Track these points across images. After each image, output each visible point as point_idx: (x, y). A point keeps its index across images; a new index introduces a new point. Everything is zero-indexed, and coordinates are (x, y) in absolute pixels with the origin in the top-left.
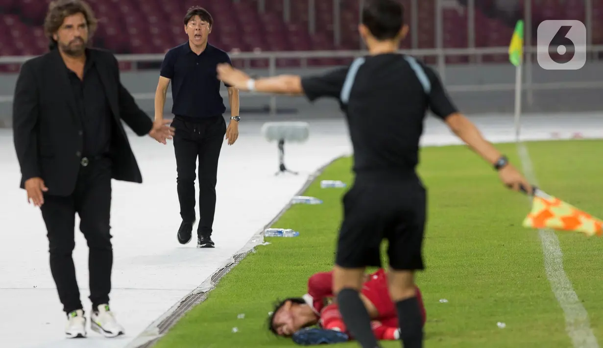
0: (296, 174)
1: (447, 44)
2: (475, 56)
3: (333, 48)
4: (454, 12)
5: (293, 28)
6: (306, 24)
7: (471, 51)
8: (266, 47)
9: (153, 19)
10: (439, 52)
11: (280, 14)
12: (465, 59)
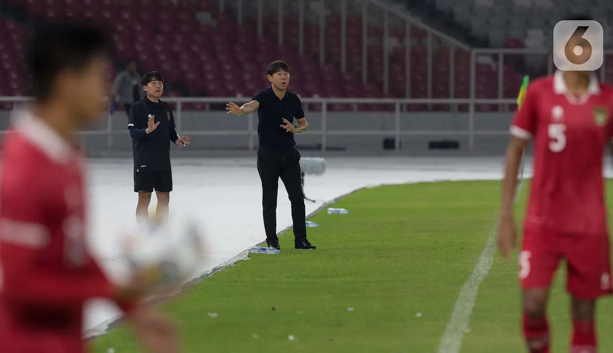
0: (314, 201)
1: (478, 95)
2: (503, 105)
3: (381, 96)
4: (488, 66)
5: (348, 78)
6: (359, 75)
7: (501, 101)
8: (324, 95)
9: (228, 67)
10: (472, 101)
11: (338, 66)
12: (495, 108)
